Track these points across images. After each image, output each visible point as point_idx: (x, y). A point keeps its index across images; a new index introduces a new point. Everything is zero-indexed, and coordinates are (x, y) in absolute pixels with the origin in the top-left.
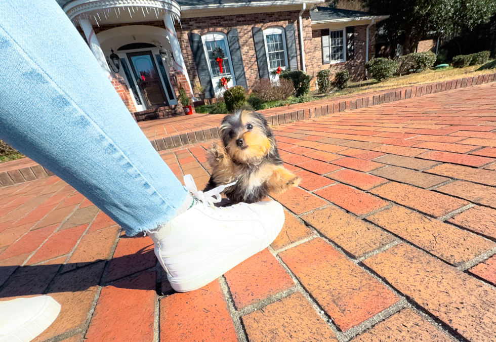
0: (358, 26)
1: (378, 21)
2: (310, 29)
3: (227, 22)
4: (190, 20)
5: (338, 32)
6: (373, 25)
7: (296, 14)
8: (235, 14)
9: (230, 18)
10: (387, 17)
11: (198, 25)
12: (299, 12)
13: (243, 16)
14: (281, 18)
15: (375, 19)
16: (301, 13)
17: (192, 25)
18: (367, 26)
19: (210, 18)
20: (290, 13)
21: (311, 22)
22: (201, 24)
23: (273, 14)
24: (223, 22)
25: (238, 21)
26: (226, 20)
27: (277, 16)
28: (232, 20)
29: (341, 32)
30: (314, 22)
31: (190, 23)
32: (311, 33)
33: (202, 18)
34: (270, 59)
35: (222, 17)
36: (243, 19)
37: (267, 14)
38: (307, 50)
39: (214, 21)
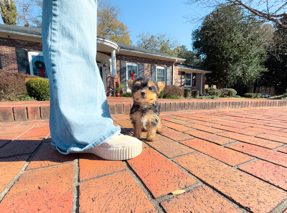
0: (198, 73)
1: (207, 73)
2: (178, 70)
3: (140, 60)
4: (123, 55)
5: (189, 74)
6: (204, 74)
7: (172, 63)
8: (145, 57)
9: (142, 58)
10: (211, 72)
11: (126, 58)
12: (173, 62)
13: (148, 59)
14: (165, 63)
15: (205, 72)
16: (174, 63)
17: (123, 57)
18: (202, 74)
19: (132, 56)
20: (169, 62)
21: (178, 67)
22: (127, 58)
23: (162, 61)
24: (138, 59)
25: (145, 60)
26: (140, 59)
27: (163, 62)
28: (143, 59)
29: (190, 74)
30: (179, 68)
31: (122, 56)
32: (178, 72)
33: (129, 55)
34: (157, 79)
35: (138, 57)
36: (148, 60)
37: (159, 60)
38: (175, 78)
39: (134, 58)
